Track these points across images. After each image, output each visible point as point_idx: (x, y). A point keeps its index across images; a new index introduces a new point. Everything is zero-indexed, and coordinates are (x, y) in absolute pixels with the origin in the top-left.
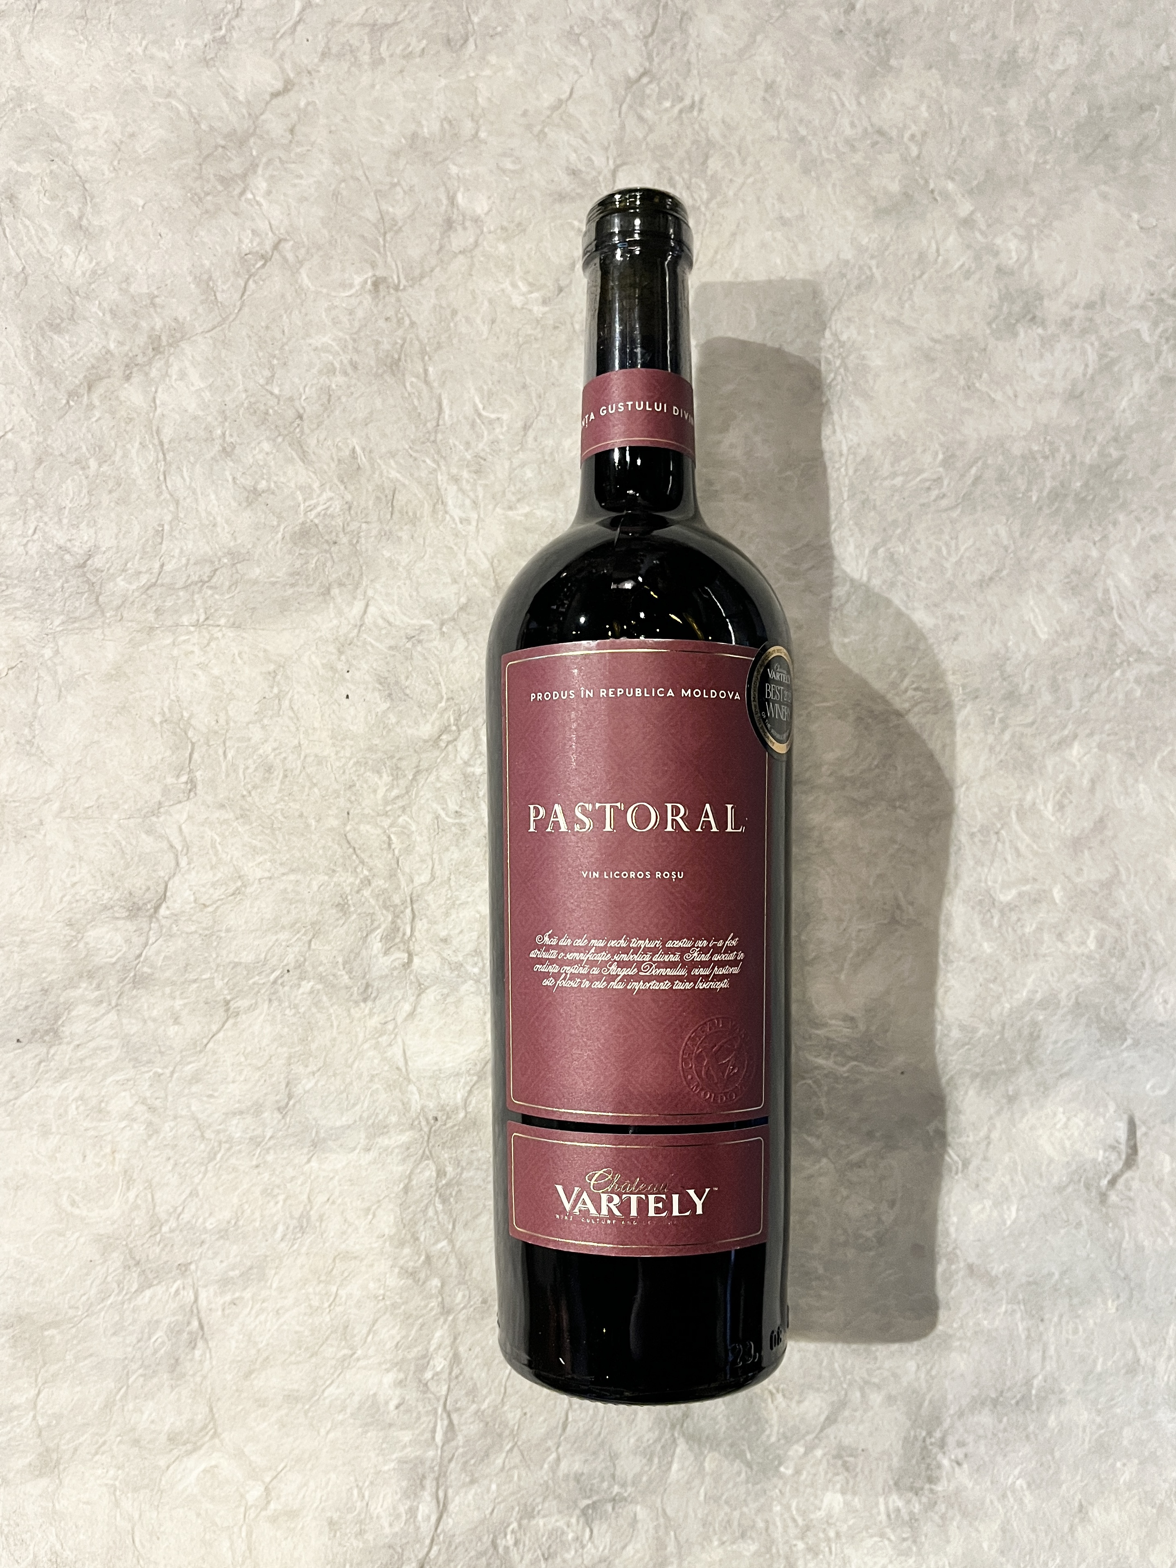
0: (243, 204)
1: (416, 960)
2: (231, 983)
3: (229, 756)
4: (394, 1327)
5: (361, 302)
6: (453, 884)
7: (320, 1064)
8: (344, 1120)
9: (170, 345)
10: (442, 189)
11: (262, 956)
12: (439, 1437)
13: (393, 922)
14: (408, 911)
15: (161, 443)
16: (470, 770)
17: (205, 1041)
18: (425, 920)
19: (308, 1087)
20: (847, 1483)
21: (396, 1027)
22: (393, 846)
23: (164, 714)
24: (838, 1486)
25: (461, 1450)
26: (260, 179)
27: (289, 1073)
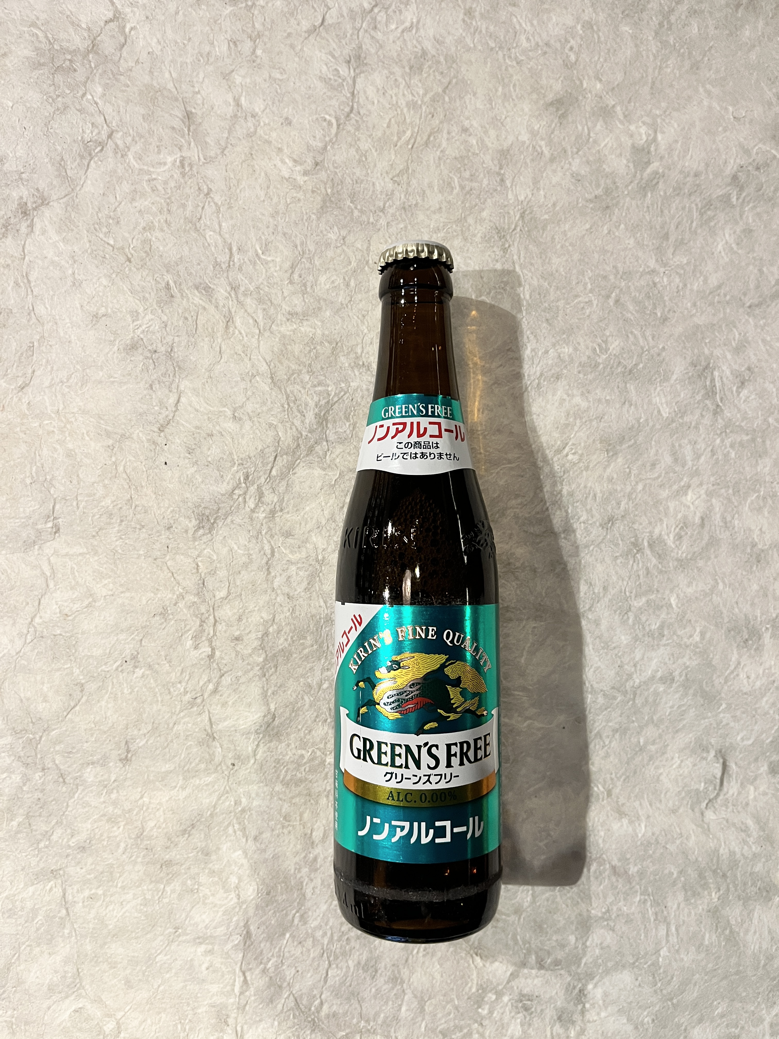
0: (84, 102)
1: (218, 653)
2: (85, 671)
3: (81, 506)
6: (243, 597)
7: (150, 727)
8: (168, 767)
9: (34, 209)
11: (108, 651)
12: (237, 990)
14: (211, 617)
15: (29, 281)
17: (65, 714)
18: (224, 624)
19: (140, 745)
20: (525, 1017)
21: (203, 700)
23: (32, 477)
24: (519, 1020)
25: (253, 998)
26: (98, 85)
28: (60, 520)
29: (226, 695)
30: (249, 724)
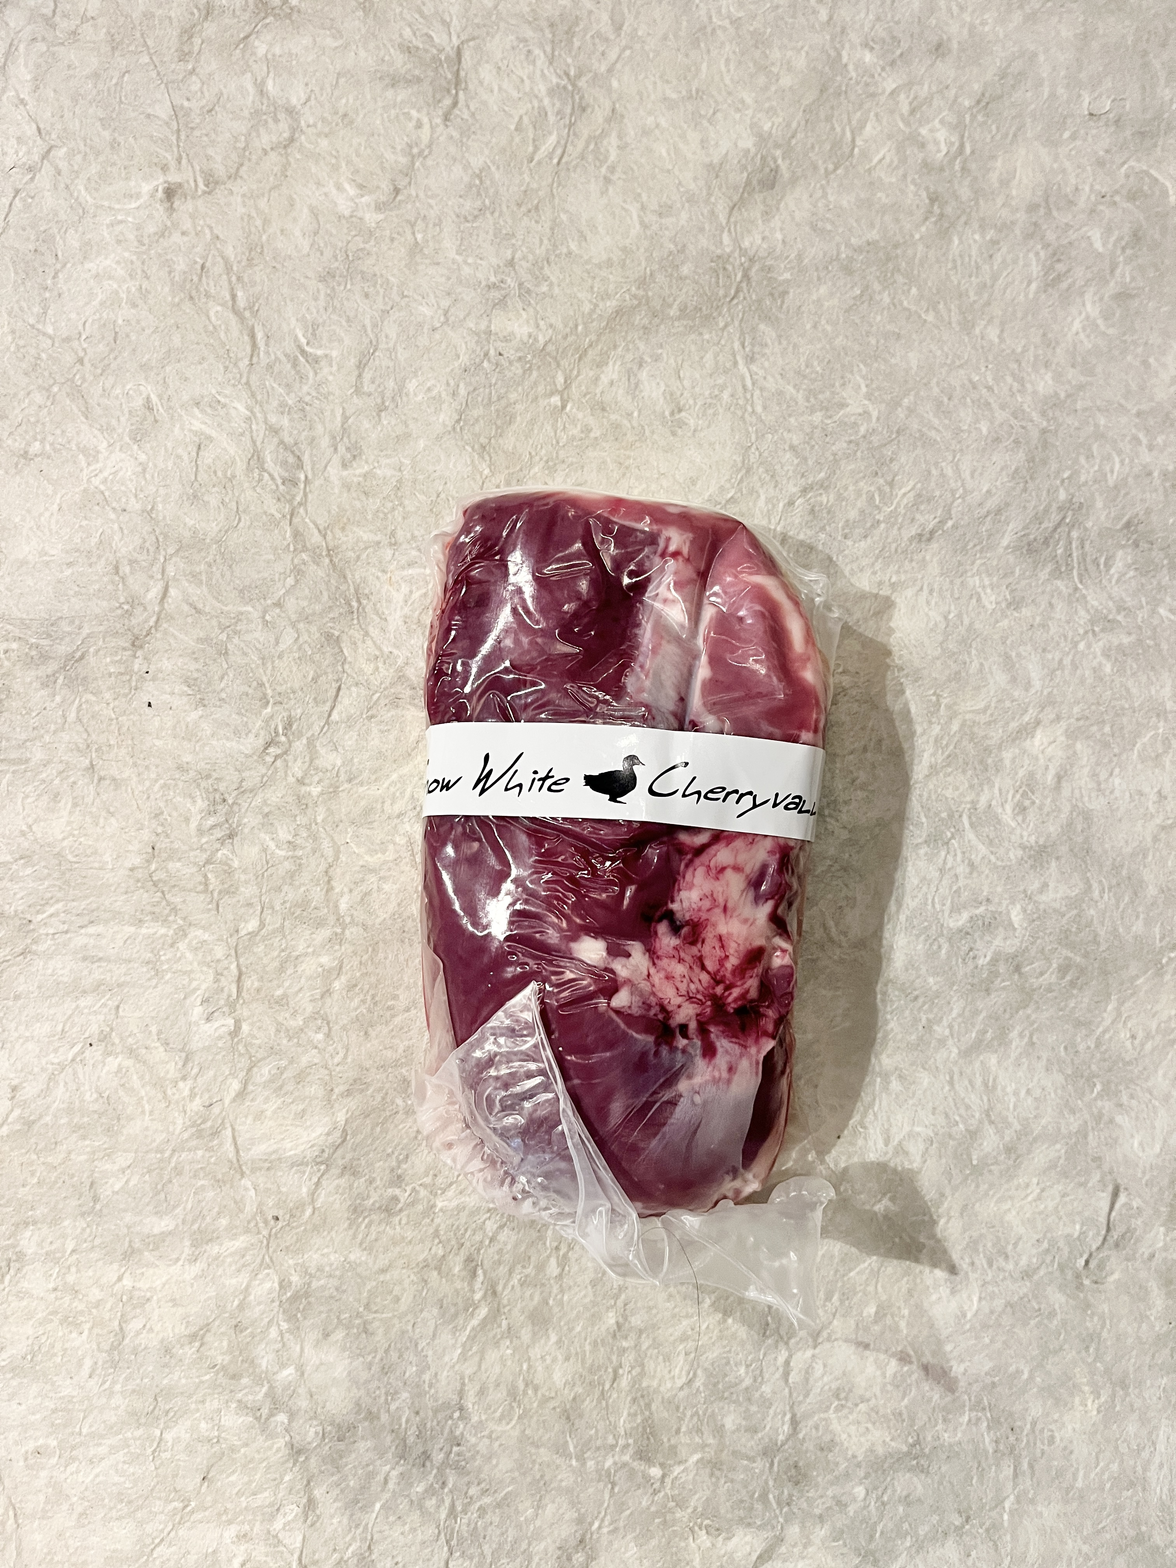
4: (234, 1472)
5: (150, 216)
10: (249, 75)
13: (217, 981)
16: (303, 789)
22: (211, 888)
27: (93, 1171)
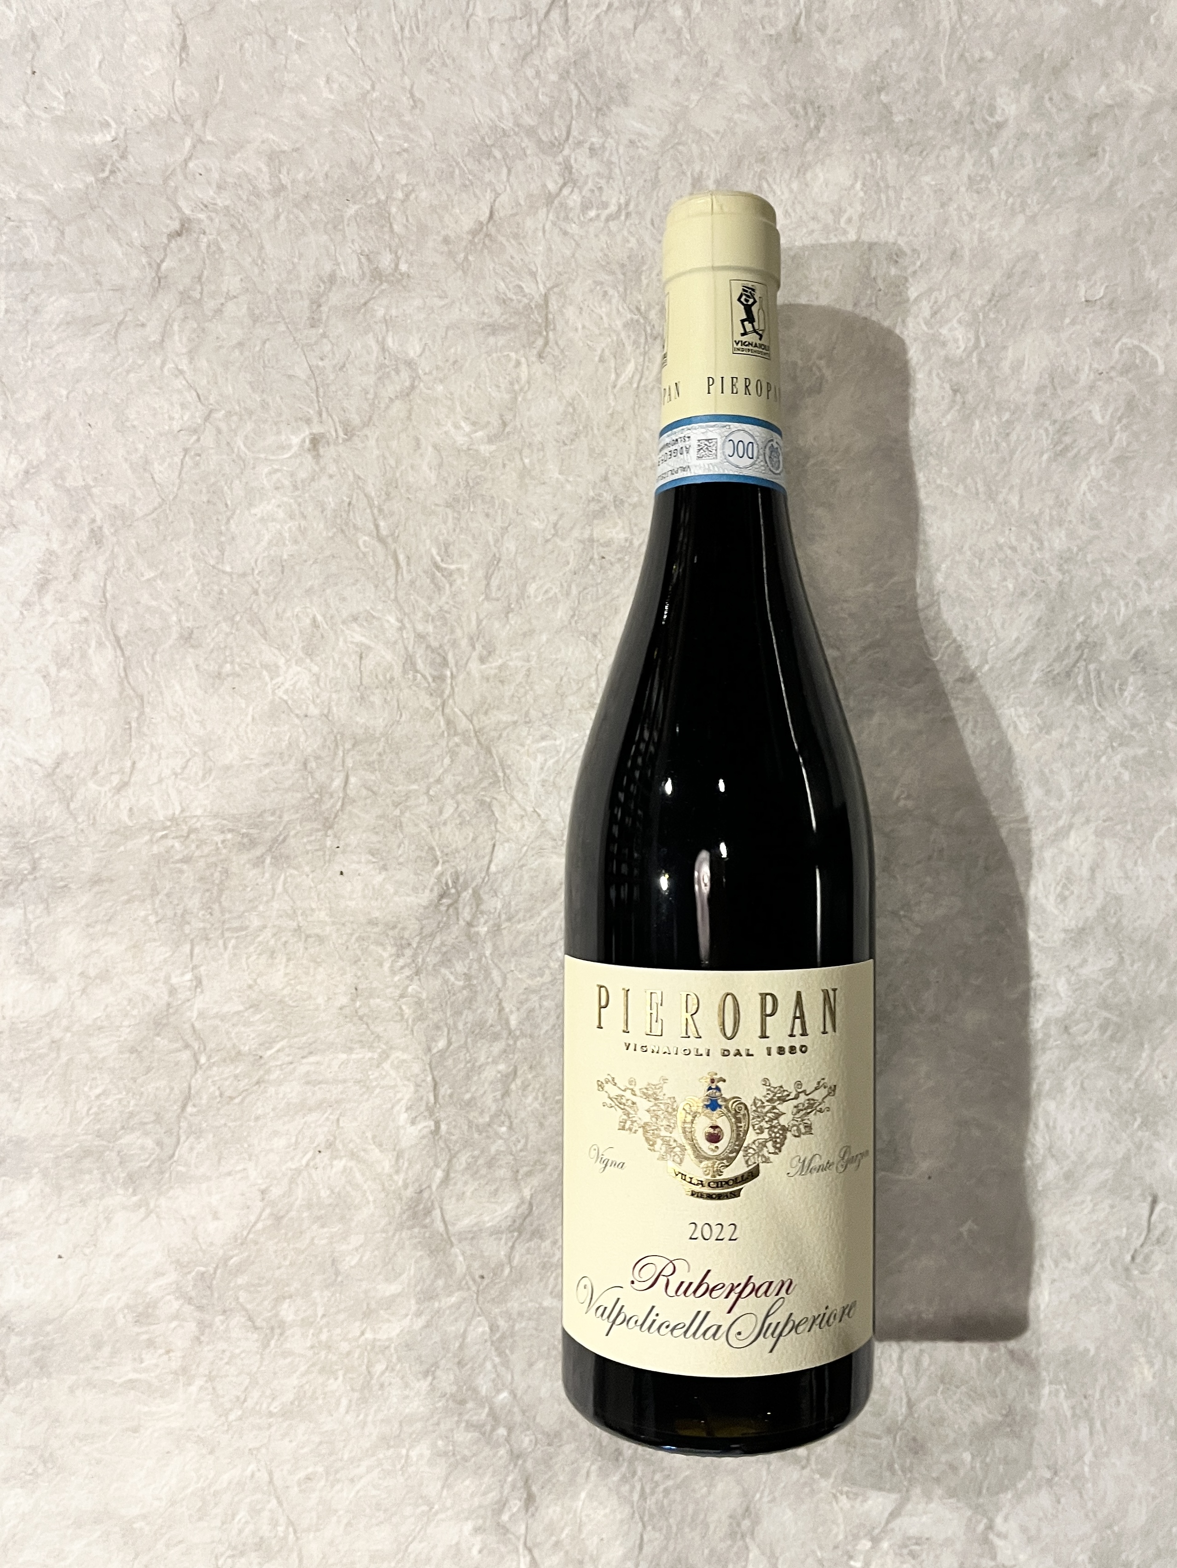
28: (202, 969)
29: (460, 1185)
30: (497, 1219)
